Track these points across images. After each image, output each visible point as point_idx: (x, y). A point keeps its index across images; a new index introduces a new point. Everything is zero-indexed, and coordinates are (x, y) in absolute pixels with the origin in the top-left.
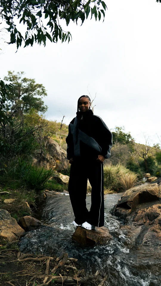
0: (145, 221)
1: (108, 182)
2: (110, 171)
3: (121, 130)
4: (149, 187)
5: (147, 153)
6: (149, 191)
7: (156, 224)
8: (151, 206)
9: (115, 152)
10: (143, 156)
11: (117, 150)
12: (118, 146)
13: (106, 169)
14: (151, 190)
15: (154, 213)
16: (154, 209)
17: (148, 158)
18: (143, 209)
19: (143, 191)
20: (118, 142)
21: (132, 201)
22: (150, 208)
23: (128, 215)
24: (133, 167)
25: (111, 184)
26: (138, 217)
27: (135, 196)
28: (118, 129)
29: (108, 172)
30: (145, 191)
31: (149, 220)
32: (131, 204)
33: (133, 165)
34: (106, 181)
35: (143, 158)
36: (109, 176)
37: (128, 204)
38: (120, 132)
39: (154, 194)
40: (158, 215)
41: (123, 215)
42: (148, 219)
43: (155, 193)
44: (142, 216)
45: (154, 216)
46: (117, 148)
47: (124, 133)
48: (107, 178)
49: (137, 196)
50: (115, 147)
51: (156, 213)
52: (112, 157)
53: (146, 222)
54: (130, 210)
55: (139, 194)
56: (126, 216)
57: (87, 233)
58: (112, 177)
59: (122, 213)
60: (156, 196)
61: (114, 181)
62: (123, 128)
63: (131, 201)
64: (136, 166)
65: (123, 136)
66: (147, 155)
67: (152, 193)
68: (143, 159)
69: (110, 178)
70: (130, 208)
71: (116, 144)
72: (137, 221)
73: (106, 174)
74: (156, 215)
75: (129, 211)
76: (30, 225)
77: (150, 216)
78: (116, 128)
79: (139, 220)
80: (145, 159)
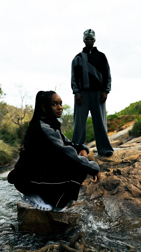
0: (102, 192)
5: (23, 117)
10: (18, 121)
16: (103, 177)
17: (25, 125)
24: (8, 136)
31: (107, 190)
33: (8, 134)
35: (18, 124)
40: (117, 182)
42: (105, 189)
45: (113, 184)
51: (115, 180)
53: (104, 193)
64: (12, 136)
66: (23, 120)
68: (18, 126)
74: (115, 183)
77: (107, 185)
79: (93, 193)
80: (20, 126)
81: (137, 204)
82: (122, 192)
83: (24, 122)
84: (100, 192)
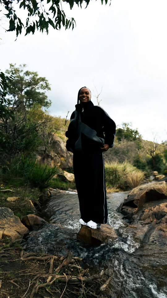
0: (152, 220)
1: (114, 180)
2: (116, 169)
3: (129, 127)
4: (157, 185)
5: (154, 150)
6: (156, 189)
7: (164, 223)
8: (158, 204)
9: (121, 149)
10: (151, 153)
11: (123, 147)
12: (125, 143)
13: (113, 167)
14: (158, 189)
15: (161, 212)
16: (162, 207)
17: (156, 156)
18: (150, 208)
19: (150, 189)
20: (124, 139)
21: (139, 200)
22: (157, 207)
23: (134, 214)
24: (140, 164)
25: (117, 182)
26: (145, 215)
27: (142, 194)
28: (125, 125)
29: (114, 170)
30: (153, 189)
31: (156, 219)
32: (138, 202)
33: (140, 163)
34: (112, 179)
35: (151, 155)
36: (116, 174)
37: (135, 202)
38: (127, 128)
39: (161, 192)
41: (129, 213)
42: (156, 217)
43: (163, 191)
44: (149, 215)
45: (161, 215)
46: (124, 145)
47: (131, 129)
48: (113, 176)
49: (144, 194)
50: (122, 144)
51: (164, 212)
52: (118, 154)
53: (153, 221)
54: (137, 209)
55: (146, 192)
56: (132, 214)
57: (92, 231)
58: (119, 176)
59: (128, 212)
60: (163, 195)
61: (120, 179)
62: (130, 124)
63: (137, 200)
64: (143, 164)
65: (130, 133)
66: (155, 153)
67: (160, 191)
68: (151, 157)
69: (116, 176)
70: (136, 207)
71: (123, 141)
72: (144, 220)
73: (112, 172)
74: (163, 214)
75: (135, 209)
76: (34, 224)
77: (158, 215)
78: (123, 124)
79: (146, 219)
80: (152, 157)
81: (165, 236)
82: (163, 223)
83: (156, 154)
84: (151, 219)
